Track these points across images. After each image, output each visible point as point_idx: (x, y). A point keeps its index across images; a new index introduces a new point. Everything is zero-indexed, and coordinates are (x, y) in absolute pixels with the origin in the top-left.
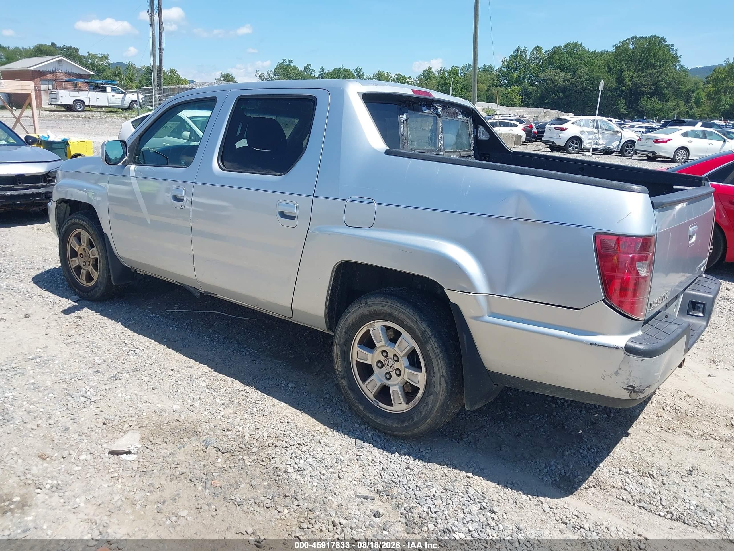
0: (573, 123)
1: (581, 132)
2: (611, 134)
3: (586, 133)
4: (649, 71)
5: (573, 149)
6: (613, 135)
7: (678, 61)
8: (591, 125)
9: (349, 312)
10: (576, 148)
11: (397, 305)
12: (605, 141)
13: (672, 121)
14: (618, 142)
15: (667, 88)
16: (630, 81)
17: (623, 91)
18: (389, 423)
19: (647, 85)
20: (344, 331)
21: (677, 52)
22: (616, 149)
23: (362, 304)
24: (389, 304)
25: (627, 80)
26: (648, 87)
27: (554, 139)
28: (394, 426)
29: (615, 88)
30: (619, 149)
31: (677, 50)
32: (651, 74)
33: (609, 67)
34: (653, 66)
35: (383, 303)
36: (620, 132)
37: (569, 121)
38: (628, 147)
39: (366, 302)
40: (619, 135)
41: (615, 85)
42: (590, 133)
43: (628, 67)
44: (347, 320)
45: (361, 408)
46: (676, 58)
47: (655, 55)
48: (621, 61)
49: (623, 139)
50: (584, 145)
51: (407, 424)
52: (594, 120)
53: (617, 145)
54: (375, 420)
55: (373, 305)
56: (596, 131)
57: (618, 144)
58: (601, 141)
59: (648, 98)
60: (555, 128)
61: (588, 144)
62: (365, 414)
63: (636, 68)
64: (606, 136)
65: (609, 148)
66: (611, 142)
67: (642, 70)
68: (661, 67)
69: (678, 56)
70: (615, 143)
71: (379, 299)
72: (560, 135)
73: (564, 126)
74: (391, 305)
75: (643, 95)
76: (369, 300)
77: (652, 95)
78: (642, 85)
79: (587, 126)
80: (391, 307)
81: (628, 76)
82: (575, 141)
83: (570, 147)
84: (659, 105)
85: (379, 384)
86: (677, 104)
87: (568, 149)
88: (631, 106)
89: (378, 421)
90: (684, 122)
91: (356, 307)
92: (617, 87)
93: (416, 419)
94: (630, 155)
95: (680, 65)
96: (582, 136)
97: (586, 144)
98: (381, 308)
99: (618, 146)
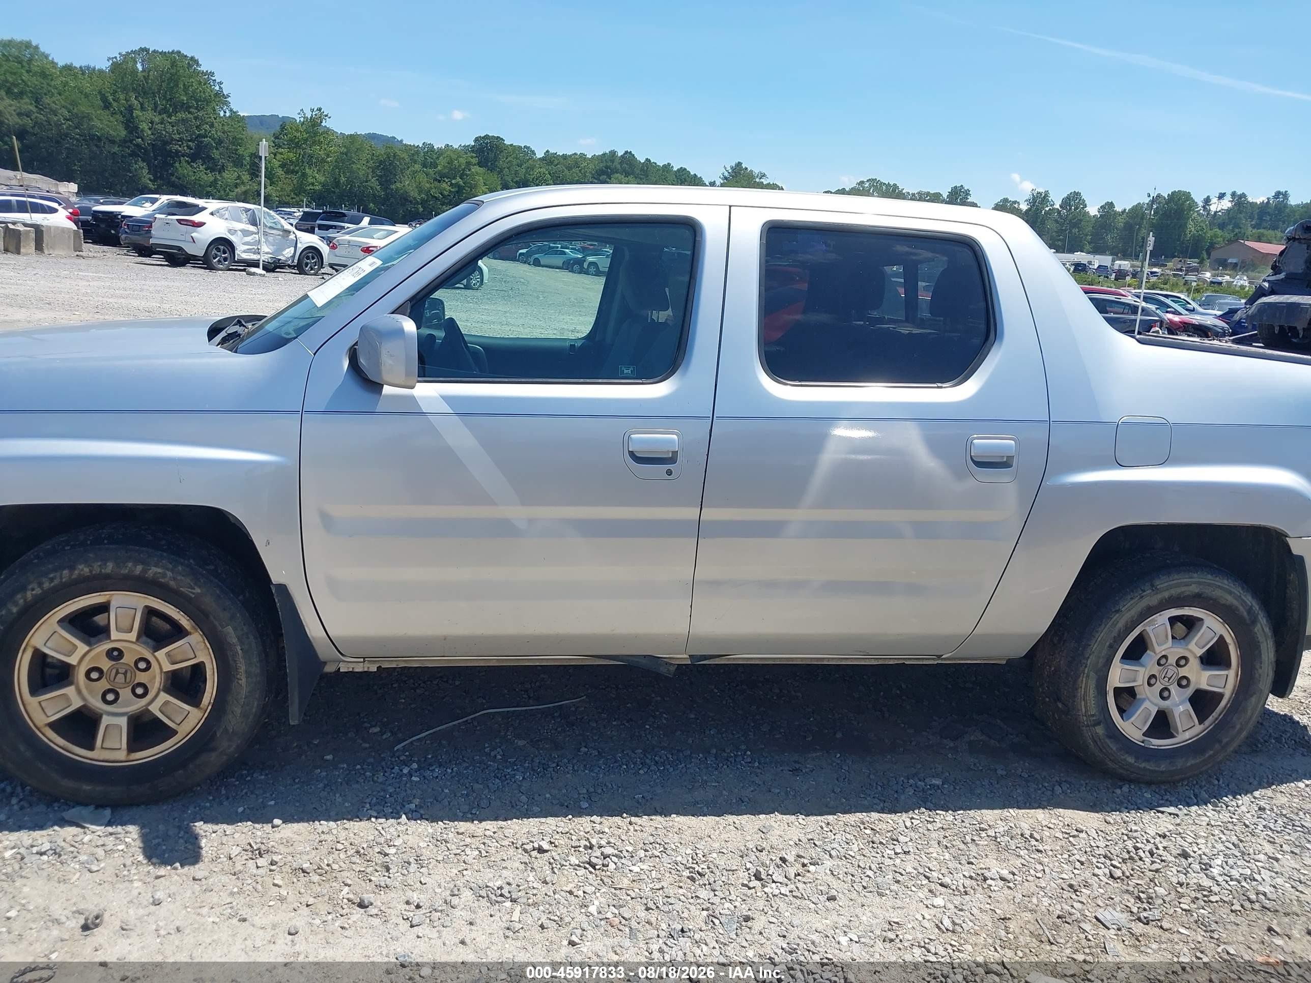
0: (212, 214)
1: (230, 231)
2: (279, 235)
3: (240, 233)
4: (182, 115)
5: (219, 261)
6: (283, 236)
7: (227, 103)
8: (244, 217)
9: (1117, 611)
10: (225, 259)
11: (1209, 578)
12: (271, 247)
13: (323, 213)
14: (292, 249)
15: (217, 149)
16: (150, 129)
17: (138, 145)
18: (1180, 763)
19: (181, 140)
20: (1108, 644)
21: (222, 86)
22: (289, 262)
23: (1144, 591)
24: (1197, 580)
25: (144, 126)
26: (185, 145)
27: (183, 243)
28: (1189, 764)
29: (125, 141)
30: (296, 261)
31: (221, 83)
32: (184, 121)
33: (104, 99)
34: (186, 108)
35: (1185, 580)
36: (294, 233)
37: (204, 209)
38: (308, 258)
39: (1152, 586)
40: (292, 237)
41: (123, 133)
42: (246, 233)
43: (142, 104)
44: (1114, 625)
45: (1131, 760)
46: (221, 98)
47: (186, 88)
48: (125, 89)
49: (299, 245)
50: (238, 255)
51: (1211, 752)
52: (247, 210)
53: (291, 255)
54: (1157, 769)
55: (1168, 588)
56: (252, 228)
57: (293, 252)
58: (265, 248)
59: (189, 163)
60: (179, 221)
61: (244, 252)
62: (1138, 767)
63: (156, 107)
64: (271, 239)
65: (280, 260)
66: (280, 250)
67: (165, 111)
68: (199, 111)
69: (225, 93)
70: (288, 250)
71: (1176, 577)
72: (192, 235)
73: (197, 218)
74: (1201, 580)
75: (179, 157)
76: (1157, 582)
77: (194, 158)
78: (172, 139)
79: (239, 221)
80: (1199, 583)
81: (146, 119)
82: (222, 248)
83: (215, 259)
84: (210, 177)
85: (1154, 711)
86: (239, 177)
87: (211, 261)
88: (159, 175)
89: (1163, 768)
90: (344, 215)
91: (1132, 599)
92: (127, 139)
93: (1225, 740)
94: (312, 272)
95: (231, 110)
96: (233, 238)
97: (242, 252)
98: (1183, 589)
99: (294, 256)
